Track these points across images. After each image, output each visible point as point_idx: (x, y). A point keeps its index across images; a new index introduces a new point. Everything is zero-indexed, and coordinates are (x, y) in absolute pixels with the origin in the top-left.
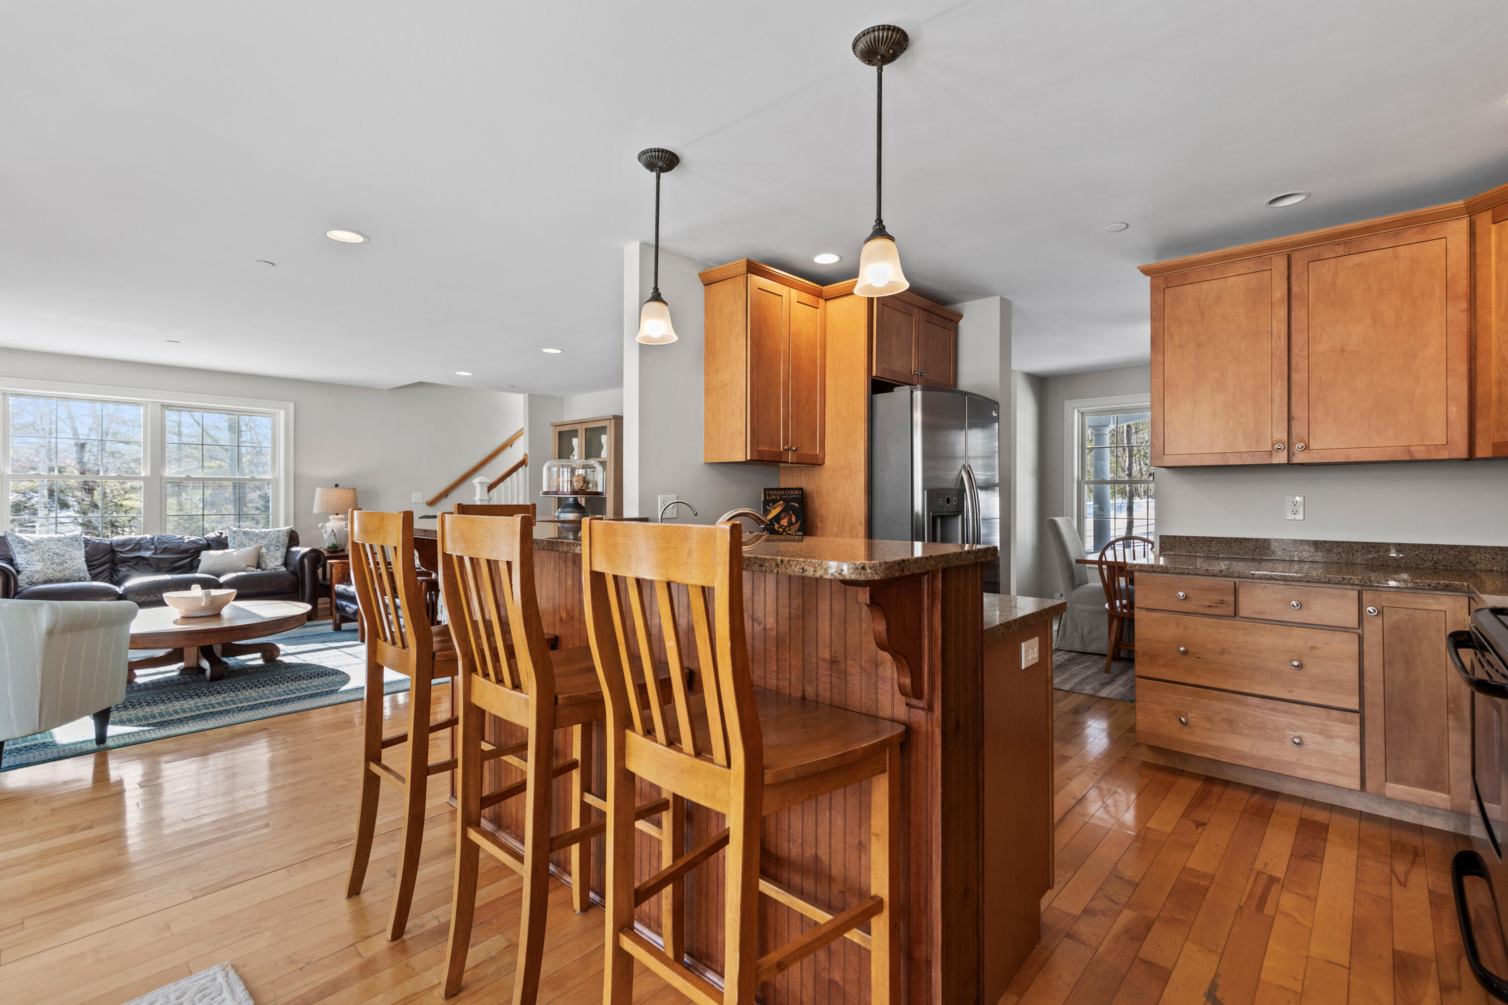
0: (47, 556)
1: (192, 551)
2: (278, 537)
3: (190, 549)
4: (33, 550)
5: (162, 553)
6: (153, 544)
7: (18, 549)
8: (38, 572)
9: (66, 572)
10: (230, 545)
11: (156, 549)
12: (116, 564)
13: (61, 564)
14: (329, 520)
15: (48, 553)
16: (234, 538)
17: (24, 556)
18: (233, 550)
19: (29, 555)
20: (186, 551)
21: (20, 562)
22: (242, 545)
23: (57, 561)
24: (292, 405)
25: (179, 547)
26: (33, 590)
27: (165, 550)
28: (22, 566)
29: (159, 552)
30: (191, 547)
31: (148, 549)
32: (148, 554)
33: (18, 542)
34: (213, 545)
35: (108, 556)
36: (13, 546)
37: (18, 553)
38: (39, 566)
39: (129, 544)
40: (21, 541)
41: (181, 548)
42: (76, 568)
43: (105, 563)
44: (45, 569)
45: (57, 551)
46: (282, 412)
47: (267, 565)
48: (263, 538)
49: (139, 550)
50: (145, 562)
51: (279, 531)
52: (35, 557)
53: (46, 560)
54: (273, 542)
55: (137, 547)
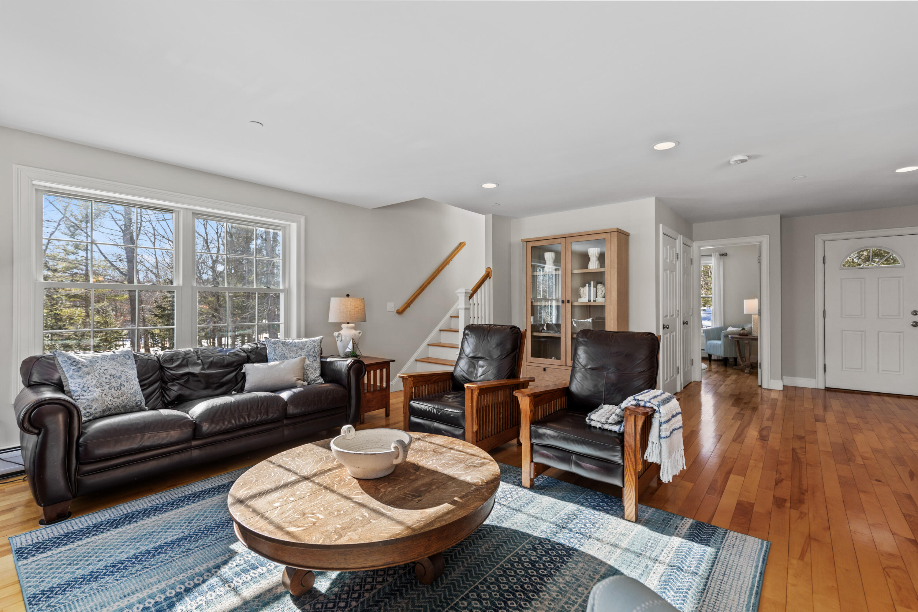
0: (104, 379)
1: (235, 364)
2: (314, 347)
3: (233, 362)
4: (88, 374)
5: (209, 368)
6: (199, 359)
7: (71, 372)
8: (95, 400)
9: (125, 397)
10: (270, 356)
11: (203, 363)
12: (166, 383)
13: (119, 388)
14: (341, 329)
15: (105, 376)
16: (275, 349)
17: (79, 380)
18: (276, 363)
19: (85, 379)
20: (229, 365)
21: (74, 389)
22: (283, 357)
23: (114, 384)
24: (303, 219)
25: (224, 360)
26: (96, 428)
27: (212, 365)
28: (76, 394)
29: (206, 366)
30: (234, 359)
31: (195, 364)
32: (196, 370)
33: (71, 364)
34: (253, 356)
35: (157, 373)
36: (65, 369)
37: (71, 377)
38: (96, 393)
39: (177, 360)
40: (74, 362)
41: (225, 362)
42: (133, 391)
43: (155, 382)
44: (103, 396)
45: (114, 372)
46: (294, 226)
47: (308, 377)
48: (301, 349)
49: (186, 365)
50: (195, 379)
51: (314, 341)
52: (89, 379)
53: (103, 384)
54: (311, 353)
55: (185, 362)
